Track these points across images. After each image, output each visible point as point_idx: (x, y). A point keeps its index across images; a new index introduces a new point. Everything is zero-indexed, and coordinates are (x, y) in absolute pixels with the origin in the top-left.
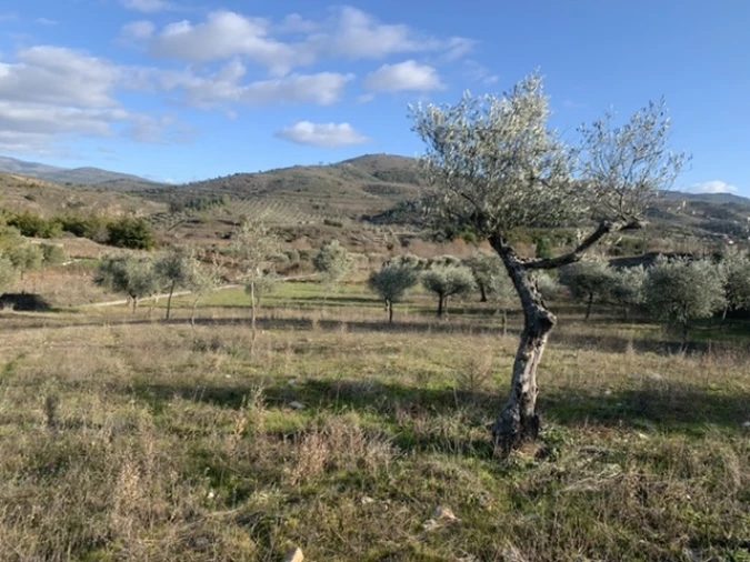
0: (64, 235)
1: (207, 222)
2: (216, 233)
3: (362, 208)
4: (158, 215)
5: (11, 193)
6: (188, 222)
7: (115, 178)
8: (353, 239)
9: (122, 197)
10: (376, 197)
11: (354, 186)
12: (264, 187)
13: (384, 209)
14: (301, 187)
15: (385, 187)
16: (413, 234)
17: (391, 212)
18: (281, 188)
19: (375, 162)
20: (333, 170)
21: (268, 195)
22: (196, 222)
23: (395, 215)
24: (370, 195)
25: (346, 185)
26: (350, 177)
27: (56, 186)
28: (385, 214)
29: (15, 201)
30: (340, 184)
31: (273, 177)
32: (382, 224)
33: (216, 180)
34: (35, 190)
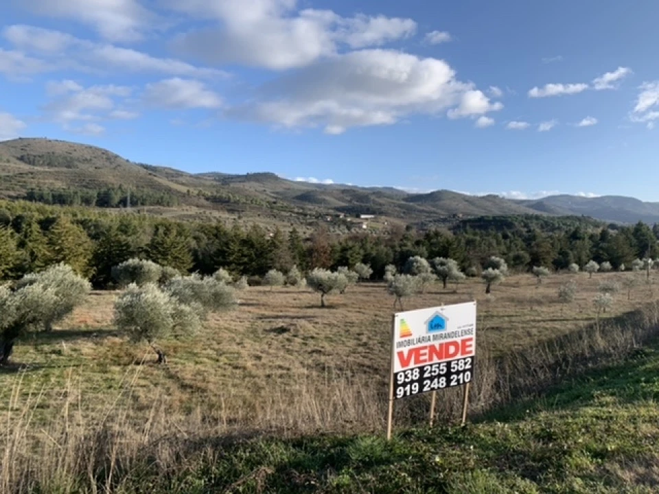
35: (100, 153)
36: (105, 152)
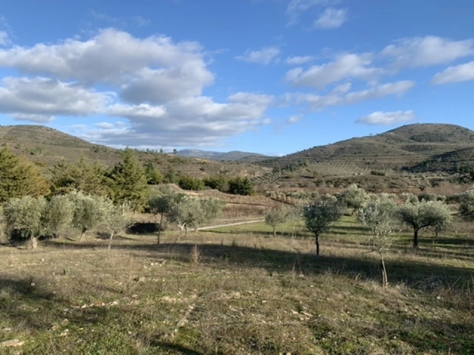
0: (206, 189)
1: (294, 177)
2: (299, 184)
3: (401, 162)
4: (266, 174)
5: (193, 167)
6: (282, 178)
7: (247, 156)
8: (393, 183)
9: (249, 166)
10: (412, 153)
11: (396, 147)
12: (332, 154)
13: (420, 161)
14: (357, 151)
15: (420, 146)
16: (442, 178)
17: (425, 163)
18: (343, 153)
19: (412, 129)
20: (379, 138)
21: (334, 158)
22: (287, 178)
23: (428, 165)
24: (408, 153)
25: (389, 147)
26: (392, 141)
27: (216, 162)
28: (420, 165)
29: (195, 172)
30: (384, 147)
31: (337, 147)
32: (417, 172)
33: (302, 152)
34: (205, 165)
35: (455, 128)
36: (458, 128)
